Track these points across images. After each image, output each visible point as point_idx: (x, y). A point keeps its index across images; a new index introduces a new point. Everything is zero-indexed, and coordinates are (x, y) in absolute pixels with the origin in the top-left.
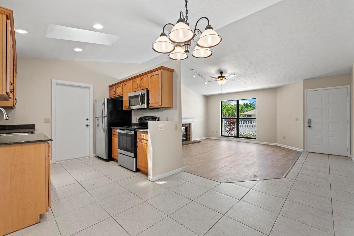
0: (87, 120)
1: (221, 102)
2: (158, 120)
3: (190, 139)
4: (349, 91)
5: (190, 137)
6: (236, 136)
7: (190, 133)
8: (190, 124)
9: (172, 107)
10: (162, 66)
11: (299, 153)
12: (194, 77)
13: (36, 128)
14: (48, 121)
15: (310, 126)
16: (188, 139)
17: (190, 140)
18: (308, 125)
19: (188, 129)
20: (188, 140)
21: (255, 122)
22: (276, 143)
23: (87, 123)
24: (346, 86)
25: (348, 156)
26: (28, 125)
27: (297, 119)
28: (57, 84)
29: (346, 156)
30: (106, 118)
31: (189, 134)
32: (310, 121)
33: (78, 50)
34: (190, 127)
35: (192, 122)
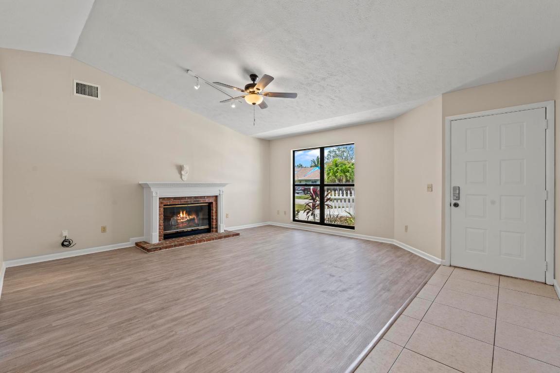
1: (294, 152)
3: (217, 228)
4: (550, 115)
5: (217, 225)
6: (319, 221)
7: (217, 216)
8: (216, 197)
11: (432, 268)
12: (196, 88)
15: (456, 205)
16: (213, 228)
17: (217, 231)
18: (453, 202)
19: (212, 206)
20: (213, 231)
21: (353, 192)
22: (393, 239)
24: (544, 104)
25: (547, 282)
27: (430, 188)
29: (542, 283)
31: (214, 218)
32: (457, 192)
34: (217, 204)
35: (221, 193)
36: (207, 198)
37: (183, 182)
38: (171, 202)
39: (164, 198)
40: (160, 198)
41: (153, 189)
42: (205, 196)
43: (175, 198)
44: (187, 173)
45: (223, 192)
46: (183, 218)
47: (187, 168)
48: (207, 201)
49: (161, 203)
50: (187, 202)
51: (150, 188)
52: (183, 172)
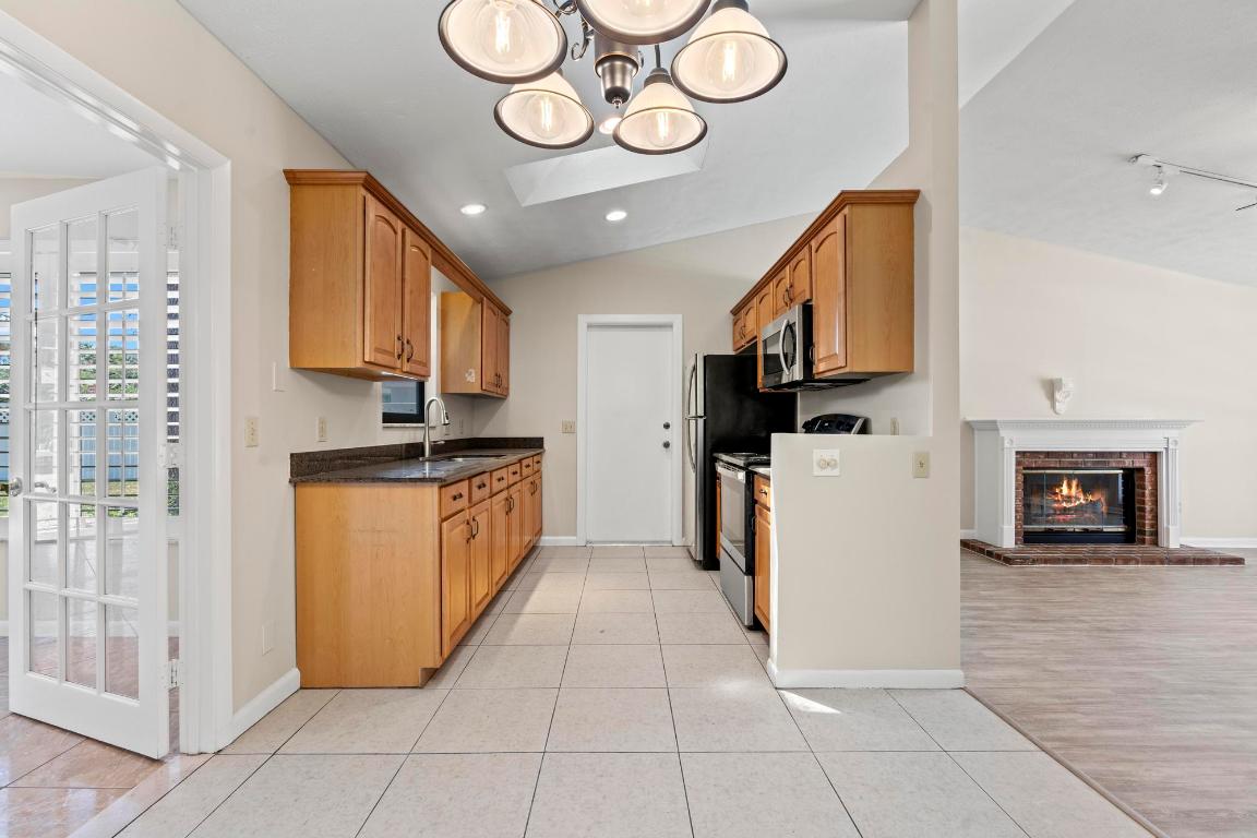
0: (667, 426)
2: (864, 430)
3: (1155, 534)
5: (1155, 525)
7: (1155, 502)
8: (1155, 455)
9: (912, 372)
10: (843, 193)
12: (1156, 191)
13: (546, 446)
14: (570, 429)
16: (1143, 533)
17: (1155, 543)
19: (1143, 479)
20: (1143, 542)
23: (667, 435)
26: (525, 439)
28: (590, 326)
30: (701, 422)
31: (1148, 507)
33: (616, 216)
34: (1155, 473)
35: (1171, 447)
36: (1127, 457)
37: (1056, 418)
38: (1040, 461)
39: (1024, 452)
40: (1017, 453)
41: (1003, 433)
42: (1121, 453)
43: (1048, 454)
44: (1068, 396)
45: (1176, 442)
46: (1069, 498)
47: (1069, 384)
48: (1128, 463)
49: (1018, 463)
50: (1077, 463)
51: (997, 430)
52: (1058, 396)
